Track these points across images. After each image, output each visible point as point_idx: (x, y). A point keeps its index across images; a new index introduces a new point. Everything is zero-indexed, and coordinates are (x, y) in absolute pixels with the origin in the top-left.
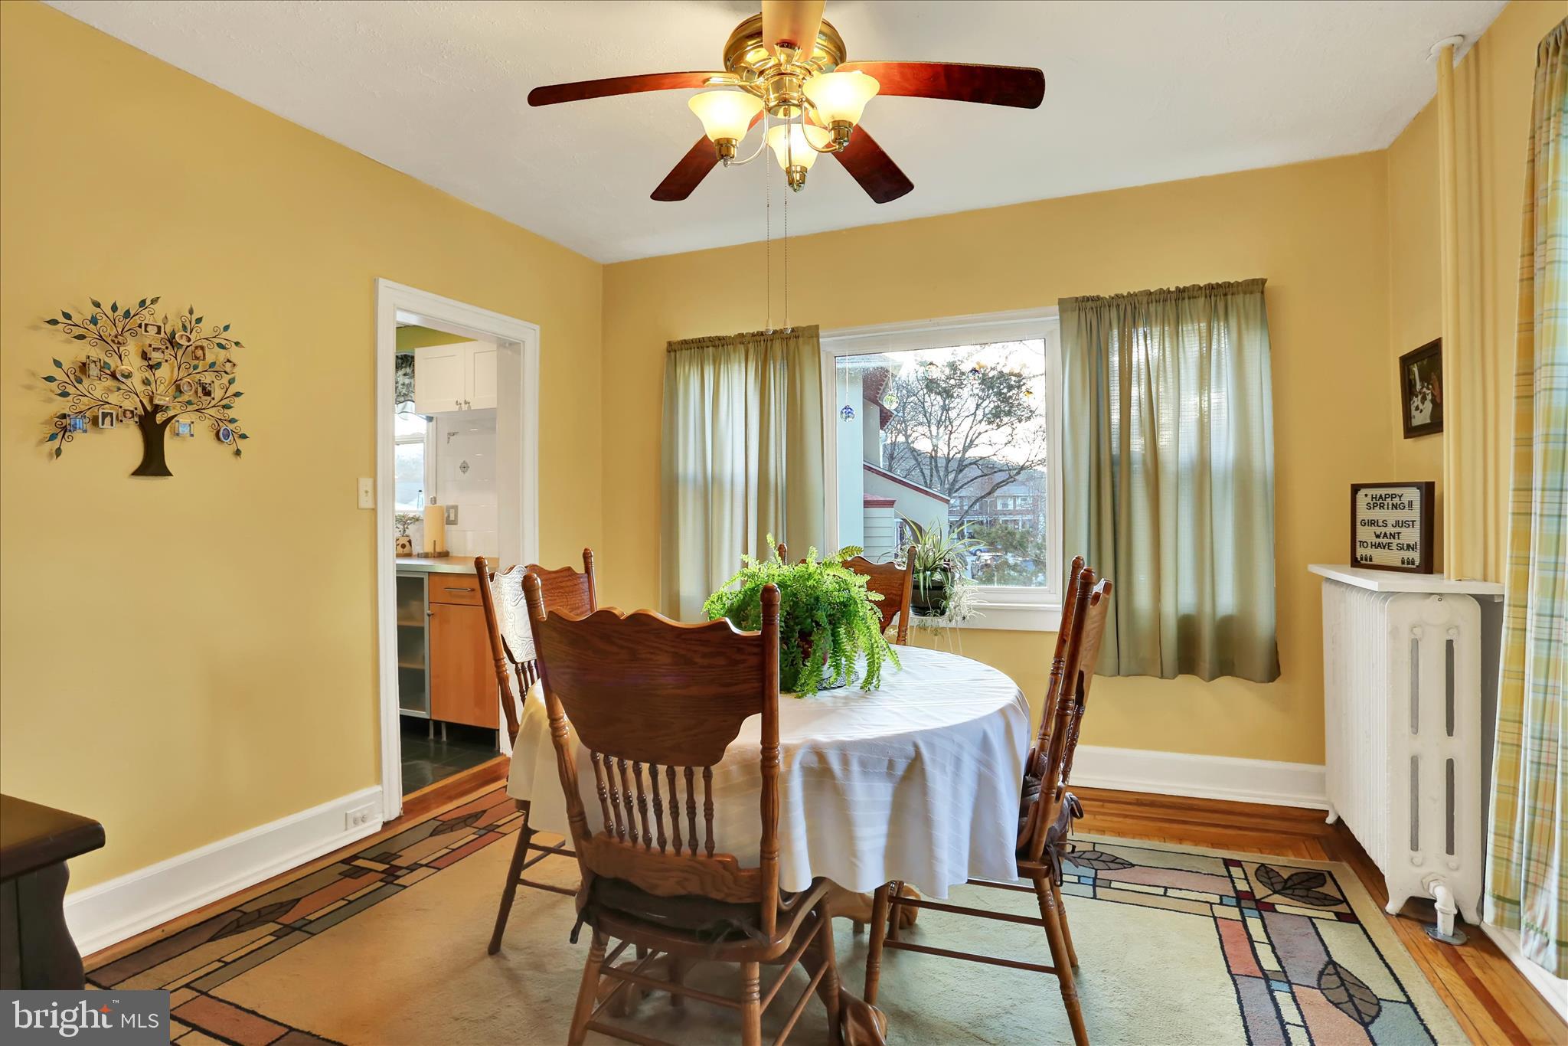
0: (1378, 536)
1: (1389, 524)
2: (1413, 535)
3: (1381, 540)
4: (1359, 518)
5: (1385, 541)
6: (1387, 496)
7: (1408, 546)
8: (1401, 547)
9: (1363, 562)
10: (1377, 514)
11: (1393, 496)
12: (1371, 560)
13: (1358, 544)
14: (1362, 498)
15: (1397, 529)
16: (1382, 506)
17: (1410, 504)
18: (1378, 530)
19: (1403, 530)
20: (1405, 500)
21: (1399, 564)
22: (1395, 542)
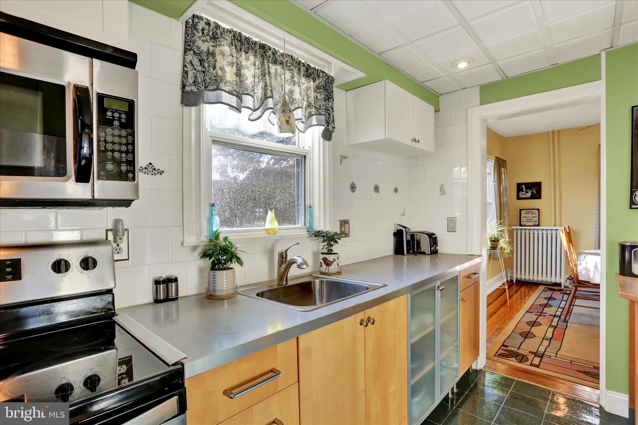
0: (527, 220)
1: (530, 217)
2: (537, 219)
3: (528, 220)
4: (522, 216)
5: (529, 221)
6: (530, 212)
7: (535, 221)
8: (533, 222)
9: (523, 225)
10: (527, 215)
11: (531, 212)
12: (525, 224)
13: (522, 222)
14: (522, 212)
15: (532, 218)
16: (528, 214)
17: (536, 213)
18: (527, 219)
19: (534, 218)
20: (534, 212)
21: (533, 225)
22: (532, 221)
